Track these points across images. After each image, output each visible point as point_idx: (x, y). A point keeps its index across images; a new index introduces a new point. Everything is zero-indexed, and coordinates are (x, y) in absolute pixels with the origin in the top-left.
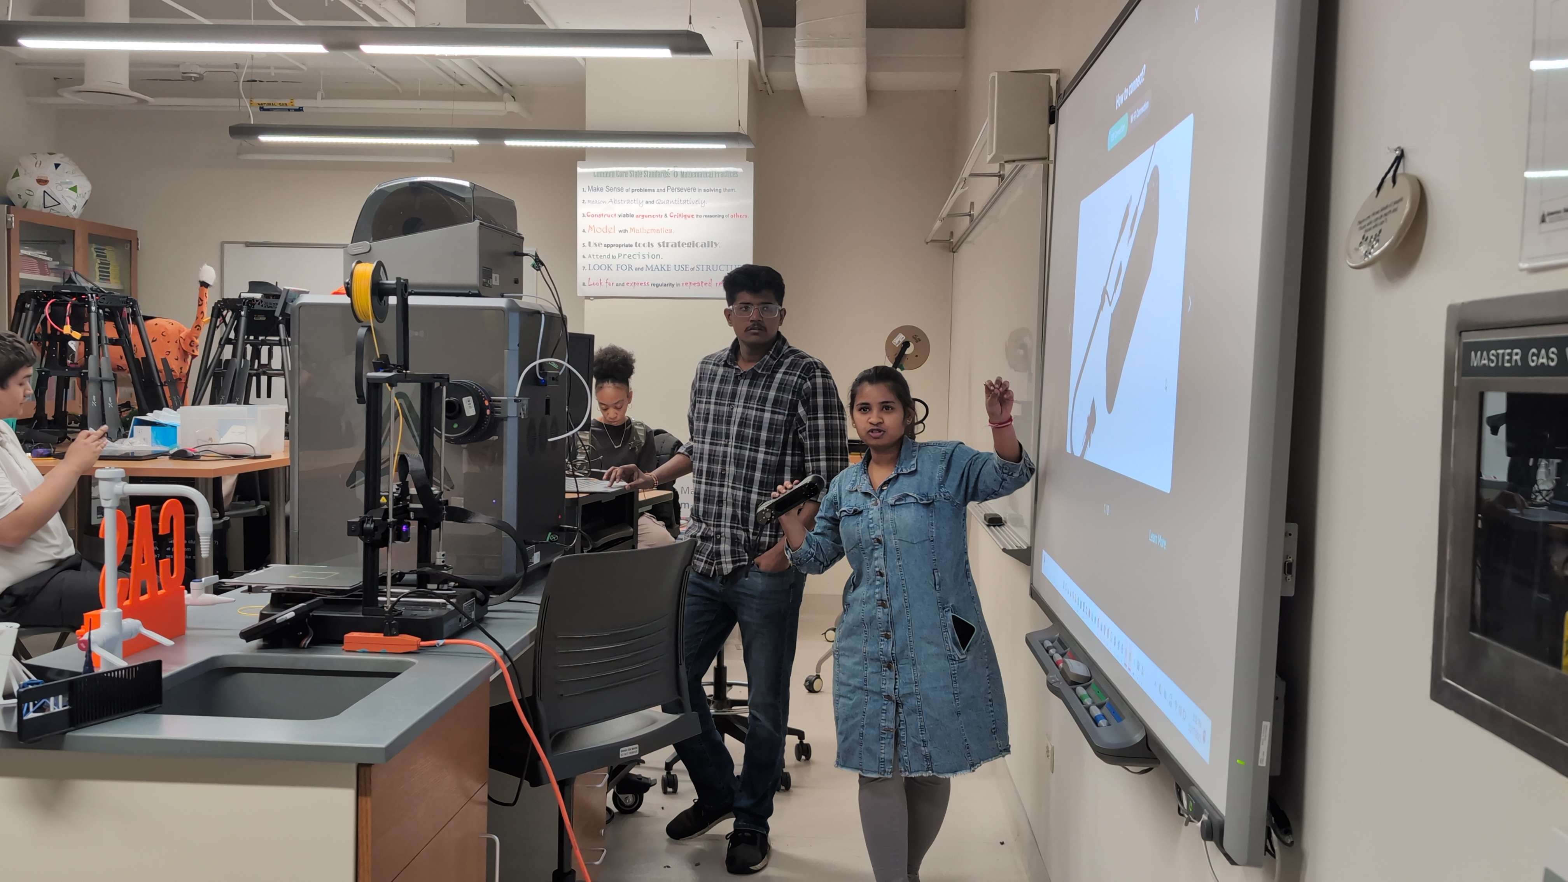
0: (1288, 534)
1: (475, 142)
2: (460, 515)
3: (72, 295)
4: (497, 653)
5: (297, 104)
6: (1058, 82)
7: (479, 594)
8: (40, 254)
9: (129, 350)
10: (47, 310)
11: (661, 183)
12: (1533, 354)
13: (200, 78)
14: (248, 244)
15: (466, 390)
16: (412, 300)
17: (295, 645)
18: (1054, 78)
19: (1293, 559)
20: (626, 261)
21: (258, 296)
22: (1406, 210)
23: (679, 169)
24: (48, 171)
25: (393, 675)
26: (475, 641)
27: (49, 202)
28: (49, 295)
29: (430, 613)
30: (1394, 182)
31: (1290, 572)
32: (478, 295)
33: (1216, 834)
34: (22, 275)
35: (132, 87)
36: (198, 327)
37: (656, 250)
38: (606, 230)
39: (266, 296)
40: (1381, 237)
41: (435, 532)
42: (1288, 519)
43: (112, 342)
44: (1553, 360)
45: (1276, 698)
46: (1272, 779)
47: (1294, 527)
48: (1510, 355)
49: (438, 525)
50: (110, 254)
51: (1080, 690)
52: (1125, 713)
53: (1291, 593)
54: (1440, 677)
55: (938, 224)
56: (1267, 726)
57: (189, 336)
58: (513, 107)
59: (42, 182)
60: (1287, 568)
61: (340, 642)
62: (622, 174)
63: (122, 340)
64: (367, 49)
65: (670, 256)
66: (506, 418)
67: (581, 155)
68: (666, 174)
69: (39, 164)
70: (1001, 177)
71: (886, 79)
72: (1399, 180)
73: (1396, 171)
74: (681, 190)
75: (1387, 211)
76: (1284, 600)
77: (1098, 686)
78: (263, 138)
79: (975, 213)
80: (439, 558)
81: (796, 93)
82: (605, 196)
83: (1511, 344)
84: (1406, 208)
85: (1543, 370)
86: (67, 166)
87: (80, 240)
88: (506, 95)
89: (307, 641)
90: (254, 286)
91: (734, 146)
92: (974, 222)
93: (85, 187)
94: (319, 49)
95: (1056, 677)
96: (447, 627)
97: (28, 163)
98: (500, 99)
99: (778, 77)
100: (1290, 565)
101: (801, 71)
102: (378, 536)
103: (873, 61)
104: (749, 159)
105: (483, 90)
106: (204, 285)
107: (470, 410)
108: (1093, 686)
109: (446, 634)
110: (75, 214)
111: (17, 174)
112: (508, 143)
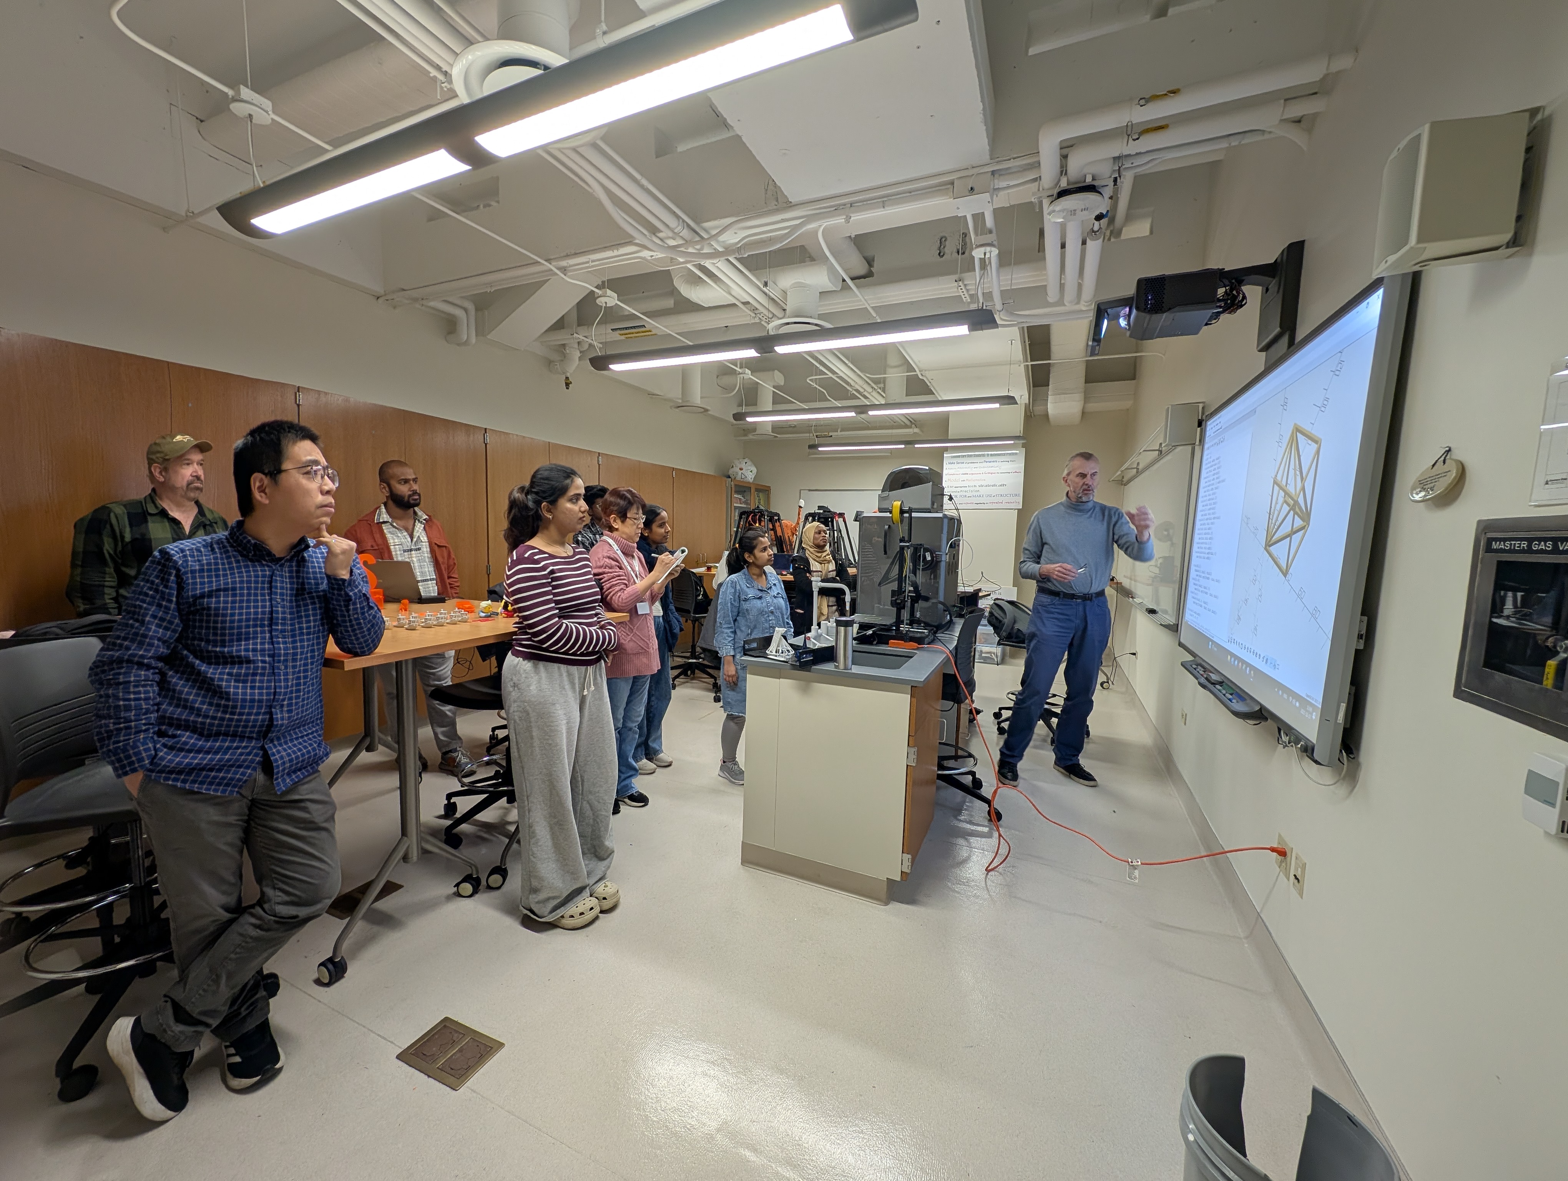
0: (1361, 621)
1: (903, 446)
2: (926, 599)
3: (758, 512)
4: (948, 652)
5: (830, 434)
6: (1203, 408)
7: (935, 629)
8: (739, 496)
9: (775, 533)
10: (750, 519)
11: (982, 459)
12: (1536, 544)
13: (795, 427)
14: (810, 490)
15: (926, 550)
16: (914, 515)
17: (871, 644)
18: (1201, 406)
19: (1364, 632)
20: (964, 494)
21: (822, 511)
22: (1454, 475)
23: (990, 453)
24: (743, 466)
25: (912, 657)
26: (938, 646)
27: (743, 477)
28: (751, 512)
29: (919, 635)
30: (1444, 462)
31: (1362, 638)
32: (930, 512)
33: (1310, 751)
34: (735, 505)
35: (772, 432)
36: (798, 523)
37: (977, 488)
38: (956, 480)
39: (824, 511)
40: (1435, 488)
41: (916, 605)
42: (1363, 614)
43: (771, 530)
44: (1549, 547)
45: (1349, 694)
46: (1345, 729)
47: (1365, 618)
48: (1520, 544)
49: (918, 602)
50: (761, 495)
51: (1218, 686)
52: (1246, 697)
53: (1362, 648)
54: (1461, 687)
55: (1119, 473)
56: (1343, 706)
57: (795, 527)
58: (916, 430)
59: (741, 469)
60: (1360, 637)
61: (888, 644)
62: (963, 456)
63: (774, 529)
64: (871, 413)
65: (984, 491)
66: (941, 561)
67: (946, 449)
68: (984, 455)
69: (740, 463)
70: (1161, 451)
71: (1092, 407)
72: (1447, 461)
73: (1446, 456)
74: (990, 462)
75: (1438, 476)
76: (1357, 652)
77: (1227, 684)
78: (820, 449)
79: (1141, 467)
80: (918, 615)
81: (1047, 415)
82: (956, 466)
83: (1521, 539)
84: (1453, 474)
85: (1542, 552)
86: (749, 463)
87: (753, 490)
88: (913, 426)
89: (875, 642)
90: (820, 508)
91: (1017, 442)
92: (1139, 473)
93: (755, 470)
94: (853, 414)
95: (1203, 680)
96: (927, 640)
97: (736, 462)
98: (910, 427)
99: (1038, 409)
100: (1362, 635)
101: (1050, 406)
102: (902, 605)
103: (1086, 399)
104: (1023, 447)
105: (903, 423)
106: (800, 507)
107: (929, 558)
108: (1225, 686)
109: (926, 642)
110: (751, 481)
111: (733, 467)
112: (916, 446)
